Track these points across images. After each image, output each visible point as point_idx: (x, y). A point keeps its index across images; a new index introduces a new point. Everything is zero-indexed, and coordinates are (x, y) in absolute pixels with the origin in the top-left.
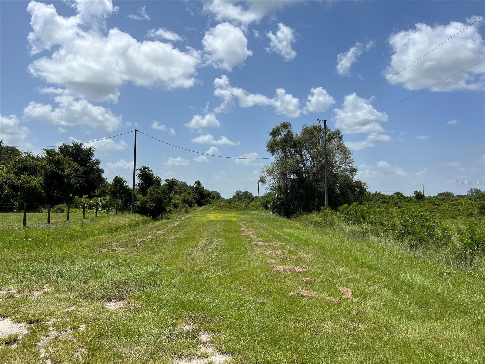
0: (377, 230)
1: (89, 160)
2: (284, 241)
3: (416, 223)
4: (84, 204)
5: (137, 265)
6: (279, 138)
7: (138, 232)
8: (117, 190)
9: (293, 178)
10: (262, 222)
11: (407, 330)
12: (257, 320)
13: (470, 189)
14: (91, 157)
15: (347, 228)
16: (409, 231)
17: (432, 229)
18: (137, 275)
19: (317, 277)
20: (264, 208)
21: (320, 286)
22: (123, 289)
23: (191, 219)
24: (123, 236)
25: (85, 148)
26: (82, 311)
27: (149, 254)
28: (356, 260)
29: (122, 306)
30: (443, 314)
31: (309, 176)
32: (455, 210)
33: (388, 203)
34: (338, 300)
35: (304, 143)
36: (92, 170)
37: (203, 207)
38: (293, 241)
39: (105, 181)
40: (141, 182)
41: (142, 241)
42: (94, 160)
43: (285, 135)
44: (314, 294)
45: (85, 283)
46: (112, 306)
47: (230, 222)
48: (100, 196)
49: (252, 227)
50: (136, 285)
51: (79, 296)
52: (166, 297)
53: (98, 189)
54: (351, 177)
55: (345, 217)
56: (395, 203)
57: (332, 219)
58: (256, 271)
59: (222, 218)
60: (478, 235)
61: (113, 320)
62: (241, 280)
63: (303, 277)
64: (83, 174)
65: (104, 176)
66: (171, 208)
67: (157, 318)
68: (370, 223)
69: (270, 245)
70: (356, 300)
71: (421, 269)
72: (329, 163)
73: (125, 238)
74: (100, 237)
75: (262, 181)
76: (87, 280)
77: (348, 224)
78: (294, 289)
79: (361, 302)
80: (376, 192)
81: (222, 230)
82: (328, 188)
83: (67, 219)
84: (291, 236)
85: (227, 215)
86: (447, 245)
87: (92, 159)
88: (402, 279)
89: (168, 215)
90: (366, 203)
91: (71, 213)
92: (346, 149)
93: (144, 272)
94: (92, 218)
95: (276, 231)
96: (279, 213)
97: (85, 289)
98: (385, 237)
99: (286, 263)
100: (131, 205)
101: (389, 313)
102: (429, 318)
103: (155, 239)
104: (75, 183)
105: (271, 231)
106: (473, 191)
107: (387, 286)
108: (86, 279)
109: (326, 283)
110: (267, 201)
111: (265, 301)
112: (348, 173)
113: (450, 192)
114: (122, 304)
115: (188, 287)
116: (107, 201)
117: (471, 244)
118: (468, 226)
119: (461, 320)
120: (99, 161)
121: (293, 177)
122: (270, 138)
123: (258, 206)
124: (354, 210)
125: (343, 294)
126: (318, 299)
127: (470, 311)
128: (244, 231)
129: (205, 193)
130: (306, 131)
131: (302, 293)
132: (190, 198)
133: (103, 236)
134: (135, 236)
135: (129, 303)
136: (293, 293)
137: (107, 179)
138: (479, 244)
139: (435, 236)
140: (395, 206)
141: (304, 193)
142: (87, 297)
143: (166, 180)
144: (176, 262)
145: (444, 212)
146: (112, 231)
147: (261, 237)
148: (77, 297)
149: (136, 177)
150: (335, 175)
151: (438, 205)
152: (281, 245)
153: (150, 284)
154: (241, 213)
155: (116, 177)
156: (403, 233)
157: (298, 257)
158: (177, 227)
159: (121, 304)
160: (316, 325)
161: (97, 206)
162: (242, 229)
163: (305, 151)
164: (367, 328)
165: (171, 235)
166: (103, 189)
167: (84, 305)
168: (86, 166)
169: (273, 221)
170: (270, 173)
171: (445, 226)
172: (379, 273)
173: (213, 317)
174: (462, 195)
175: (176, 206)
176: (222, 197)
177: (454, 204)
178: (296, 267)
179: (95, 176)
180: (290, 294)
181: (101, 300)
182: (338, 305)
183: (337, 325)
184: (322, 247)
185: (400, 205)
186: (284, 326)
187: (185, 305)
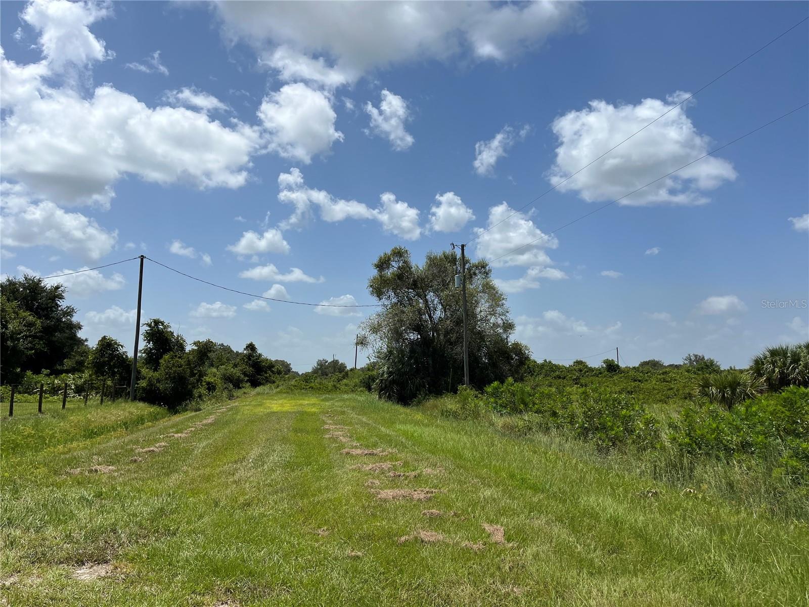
0: (547, 424)
1: (54, 307)
2: (395, 447)
3: (607, 412)
4: (42, 386)
5: (135, 496)
6: (389, 273)
7: (140, 435)
8: (104, 362)
9: (412, 338)
10: (361, 413)
11: (590, 593)
12: (345, 589)
13: (687, 355)
14: (59, 303)
15: (500, 421)
16: (596, 425)
17: (630, 421)
18: (135, 515)
19: (449, 506)
20: (364, 389)
21: (453, 523)
22: (106, 542)
23: (236, 410)
24: (113, 442)
25: (48, 287)
26: (30, 585)
27: (159, 476)
28: (512, 476)
29: (103, 574)
30: (647, 564)
31: (438, 335)
32: (665, 388)
33: (564, 378)
34: (481, 547)
35: (431, 281)
36: (59, 324)
37: (259, 389)
38: (411, 446)
39: (83, 344)
40: (149, 346)
41: (146, 452)
42: (63, 307)
43: (399, 268)
44: (442, 537)
45: (37, 532)
46: (85, 574)
47: (305, 415)
48: (72, 370)
49: (344, 423)
50: (131, 535)
51: (27, 557)
52: (185, 554)
53: (70, 358)
54: (505, 336)
55: (496, 403)
56: (576, 379)
57: (476, 406)
58: (346, 501)
59: (292, 407)
60: (700, 430)
61: (87, 600)
62: (319, 517)
63: (425, 508)
64: (40, 332)
65: (81, 334)
66: (203, 390)
67: (167, 595)
68: (536, 412)
69: (373, 454)
70: (511, 545)
71: (612, 488)
72: (470, 315)
73: (115, 448)
74: (69, 445)
75: (362, 343)
76: (41, 528)
77: (501, 415)
78: (410, 529)
79: (519, 548)
80: (545, 361)
81: (291, 429)
82: (469, 355)
83: (8, 413)
84: (410, 437)
85: (301, 401)
86: (654, 447)
87: (60, 306)
88: (584, 506)
89: (198, 403)
90: (530, 379)
91: (16, 402)
92: (497, 293)
93: (146, 510)
94: (56, 411)
95: (383, 429)
96: (389, 398)
97: (37, 543)
98: (560, 434)
99: (399, 484)
100: (130, 387)
101: (561, 566)
102: (625, 571)
103: (171, 448)
104: (27, 348)
105: (375, 428)
106: (693, 358)
107: (560, 519)
108: (39, 525)
109: (463, 518)
110: (369, 376)
111: (359, 554)
112: (500, 331)
113: (656, 359)
114: (104, 571)
115: (227, 533)
116: (86, 380)
117: (689, 444)
118: (684, 415)
119: (674, 572)
120: (73, 310)
121: (413, 336)
122: (375, 272)
123: (355, 386)
124: (509, 392)
125: (489, 535)
126: (447, 545)
127: (687, 558)
128: (328, 430)
129: (263, 364)
130: (433, 262)
131: (423, 536)
132: (237, 372)
133: (75, 444)
134: (134, 444)
135: (116, 568)
136: (407, 538)
137: (86, 340)
138: (701, 444)
139: (635, 431)
140: (576, 384)
141: (431, 362)
142: (40, 559)
143: (195, 343)
144: (206, 489)
145: (649, 393)
146: (91, 434)
147: (358, 439)
148: (21, 558)
149: (141, 337)
150: (479, 333)
151: (640, 381)
152: (391, 453)
153: (158, 532)
154: (325, 398)
155: (104, 338)
156: (586, 428)
157: (418, 474)
158: (211, 424)
159: (102, 570)
160: (444, 593)
161: (66, 390)
162: (327, 427)
163: (432, 294)
164: (526, 593)
165: (200, 440)
166: (78, 358)
167: (33, 574)
168: (47, 317)
169: (379, 411)
170: (375, 330)
171: (649, 416)
172: (548, 497)
173: (269, 586)
174: (675, 364)
175: (211, 387)
176: (293, 370)
177: (664, 379)
178: (414, 491)
179: (66, 335)
180: (403, 539)
181: (66, 563)
182: (482, 555)
183: (478, 590)
184: (458, 456)
185: (583, 381)
186: (391, 596)
187: (219, 566)
